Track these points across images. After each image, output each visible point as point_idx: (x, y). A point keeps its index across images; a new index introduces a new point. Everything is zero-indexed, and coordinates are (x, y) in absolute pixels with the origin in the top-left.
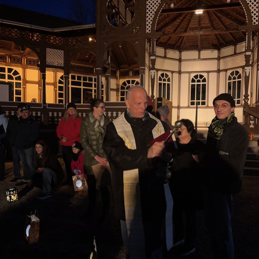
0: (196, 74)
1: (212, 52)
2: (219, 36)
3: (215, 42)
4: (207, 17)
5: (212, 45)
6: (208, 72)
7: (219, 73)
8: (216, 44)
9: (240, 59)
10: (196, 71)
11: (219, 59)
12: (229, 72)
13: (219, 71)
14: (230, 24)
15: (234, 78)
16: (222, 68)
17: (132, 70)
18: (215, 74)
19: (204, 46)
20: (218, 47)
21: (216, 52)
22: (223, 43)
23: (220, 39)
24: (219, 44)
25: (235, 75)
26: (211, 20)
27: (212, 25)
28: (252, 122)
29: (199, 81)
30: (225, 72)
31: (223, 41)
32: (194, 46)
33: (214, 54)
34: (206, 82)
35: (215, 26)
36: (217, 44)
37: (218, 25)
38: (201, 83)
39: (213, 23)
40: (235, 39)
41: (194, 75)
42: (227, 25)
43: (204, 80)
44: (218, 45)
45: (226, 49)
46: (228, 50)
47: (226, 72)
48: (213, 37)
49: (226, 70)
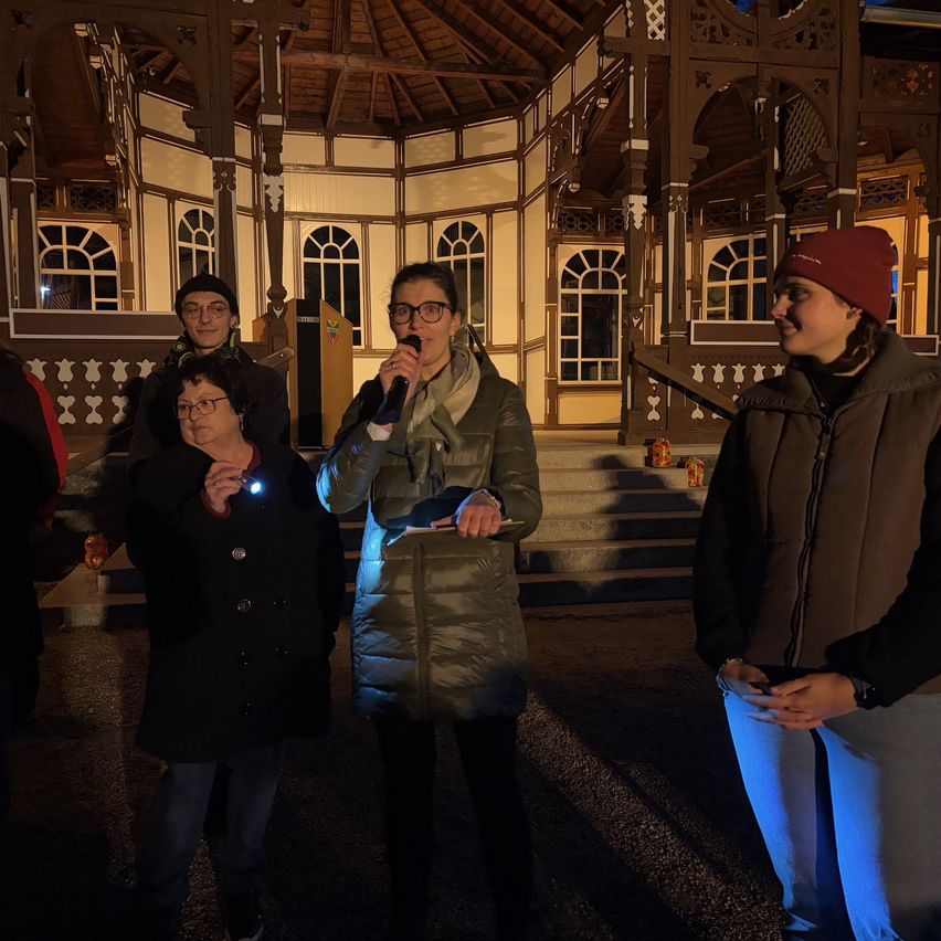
0: (319, 225)
1: (375, 146)
2: (401, 88)
3: (388, 109)
4: (363, 6)
5: (377, 120)
6: (365, 220)
7: (403, 226)
8: (387, 116)
9: (475, 179)
10: (321, 212)
11: (400, 173)
12: (441, 226)
13: (401, 220)
14: (445, 48)
15: (460, 249)
16: (412, 208)
17: (67, 182)
18: (390, 230)
19: (347, 120)
20: (396, 128)
21: (389, 146)
22: (415, 115)
23: (405, 100)
24: (401, 119)
25: (460, 240)
26: (375, 22)
27: (381, 41)
28: (654, 401)
29: (331, 253)
30: (426, 224)
31: (416, 111)
32: (308, 114)
33: (383, 153)
34: (358, 258)
35: (388, 45)
36: (393, 119)
37: (402, 47)
38: (341, 261)
39: (384, 34)
40: (458, 106)
41: (313, 229)
42: (435, 50)
43: (352, 251)
44: (398, 122)
45: (426, 139)
46: (432, 146)
47: (430, 224)
48: (379, 90)
49: (429, 219)
